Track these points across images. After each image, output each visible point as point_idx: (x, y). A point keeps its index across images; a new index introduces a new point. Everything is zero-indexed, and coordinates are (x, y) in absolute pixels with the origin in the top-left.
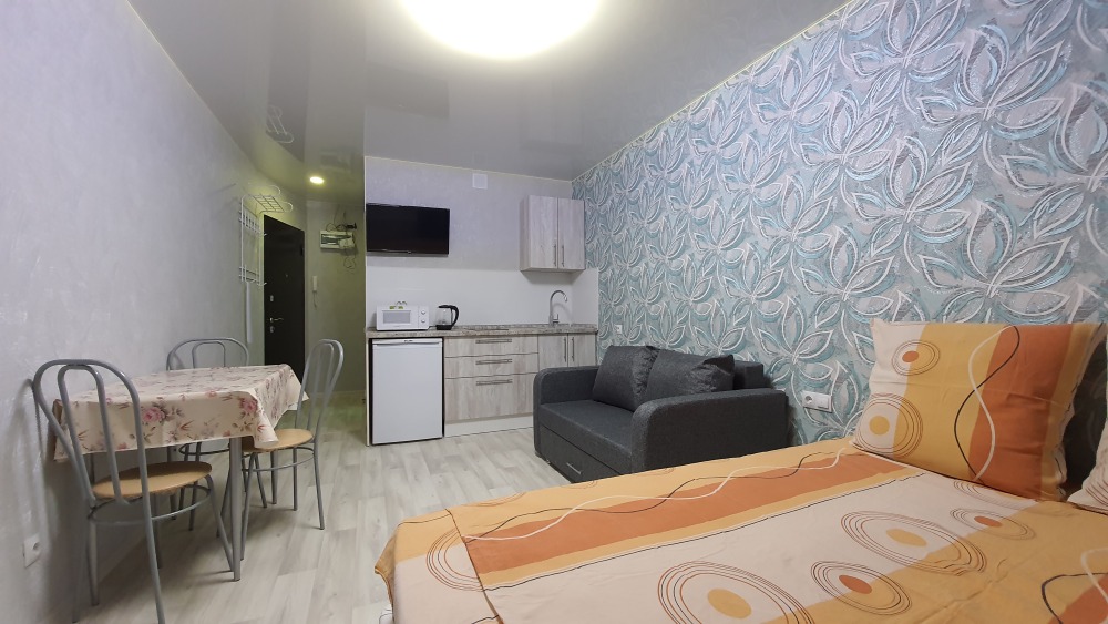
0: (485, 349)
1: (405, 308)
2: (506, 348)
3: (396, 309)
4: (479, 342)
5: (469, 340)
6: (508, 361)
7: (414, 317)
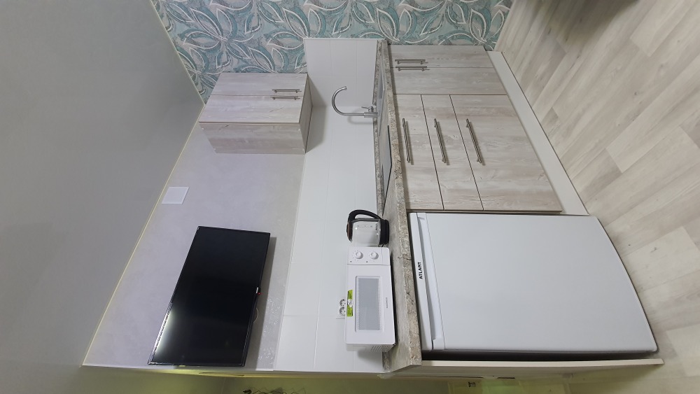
0: (423, 152)
1: (352, 286)
2: (418, 128)
3: (353, 303)
4: (411, 160)
5: (409, 174)
6: (437, 125)
7: (368, 272)
